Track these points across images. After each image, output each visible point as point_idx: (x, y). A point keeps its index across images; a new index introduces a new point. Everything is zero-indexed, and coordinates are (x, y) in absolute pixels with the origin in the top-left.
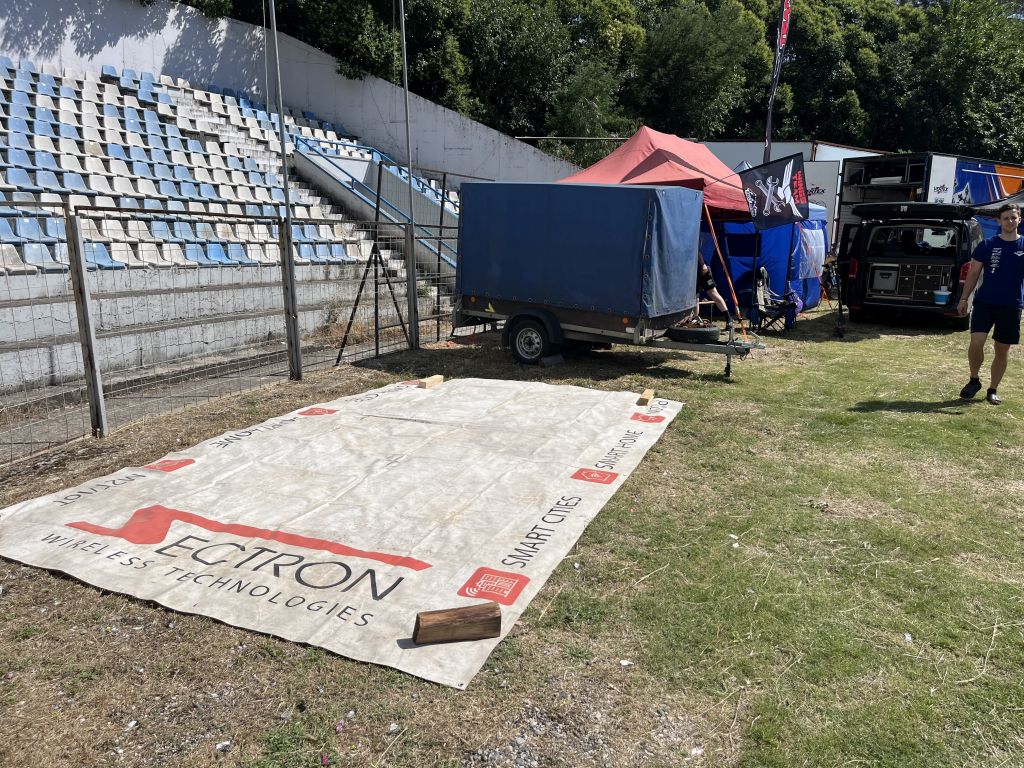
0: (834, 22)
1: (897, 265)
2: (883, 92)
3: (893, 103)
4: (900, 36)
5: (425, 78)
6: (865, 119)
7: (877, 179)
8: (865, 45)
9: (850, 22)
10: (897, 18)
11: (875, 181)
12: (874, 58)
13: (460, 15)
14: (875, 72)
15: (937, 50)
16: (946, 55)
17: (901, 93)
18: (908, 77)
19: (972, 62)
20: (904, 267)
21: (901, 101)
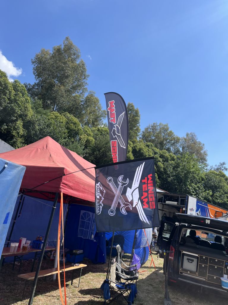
0: (151, 153)
1: (197, 255)
2: (164, 176)
3: (167, 180)
4: (169, 161)
5: (4, 132)
6: (159, 183)
7: (168, 202)
8: (160, 161)
9: (156, 154)
10: (168, 156)
11: (167, 202)
12: (162, 166)
13: (26, 116)
14: (162, 170)
15: (179, 167)
16: (181, 169)
17: (170, 177)
18: (172, 173)
19: (189, 172)
20: (201, 257)
21: (169, 179)
